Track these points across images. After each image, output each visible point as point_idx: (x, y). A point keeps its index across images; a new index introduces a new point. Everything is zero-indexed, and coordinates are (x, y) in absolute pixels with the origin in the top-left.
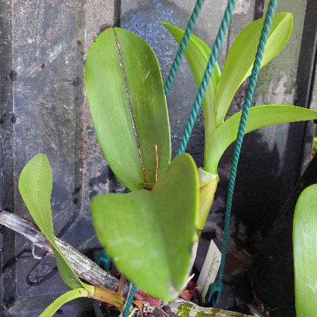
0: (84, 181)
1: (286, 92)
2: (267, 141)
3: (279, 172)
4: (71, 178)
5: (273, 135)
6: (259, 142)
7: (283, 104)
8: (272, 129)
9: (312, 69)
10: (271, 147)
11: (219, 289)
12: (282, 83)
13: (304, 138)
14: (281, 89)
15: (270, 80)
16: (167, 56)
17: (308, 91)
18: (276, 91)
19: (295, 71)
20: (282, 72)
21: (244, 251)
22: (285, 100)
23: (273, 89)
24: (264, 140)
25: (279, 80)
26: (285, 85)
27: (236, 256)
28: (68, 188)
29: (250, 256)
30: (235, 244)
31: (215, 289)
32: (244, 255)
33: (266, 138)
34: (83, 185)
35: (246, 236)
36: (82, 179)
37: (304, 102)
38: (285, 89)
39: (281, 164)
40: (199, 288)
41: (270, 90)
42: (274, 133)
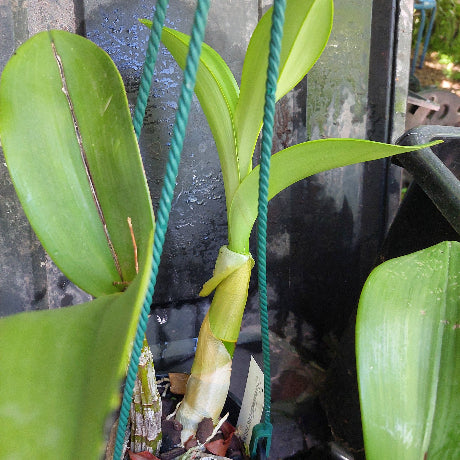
0: (49, 282)
1: (356, 120)
2: (332, 195)
3: (355, 240)
4: (26, 278)
5: (340, 186)
6: (320, 198)
7: (350, 137)
8: (339, 176)
9: (390, 82)
10: (339, 204)
11: (267, 434)
12: (346, 106)
13: (386, 187)
14: (346, 115)
15: (329, 103)
16: (167, 76)
17: (387, 116)
18: (340, 120)
19: (365, 87)
20: (346, 90)
21: (313, 364)
22: (353, 131)
23: (335, 116)
24: (328, 194)
25: (342, 103)
26: (352, 110)
27: (301, 372)
28: (23, 295)
29: (322, 370)
30: (297, 355)
31: (262, 434)
32: (311, 370)
33: (330, 191)
34: (50, 288)
35: (313, 342)
36: (45, 278)
37: (382, 132)
38: (353, 115)
39: (357, 229)
40: (239, 432)
41: (330, 119)
42: (342, 182)
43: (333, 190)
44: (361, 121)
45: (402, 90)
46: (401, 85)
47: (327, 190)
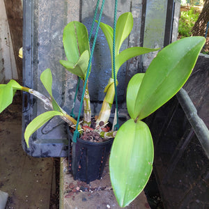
4: (61, 88)
28: (59, 92)
34: (66, 92)
36: (65, 89)
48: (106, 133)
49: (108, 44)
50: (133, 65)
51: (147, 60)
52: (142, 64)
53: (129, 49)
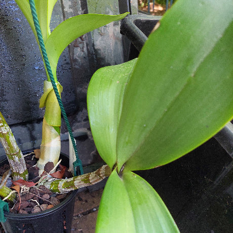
1: (115, 24)
5: (112, 58)
8: (111, 53)
19: (117, 7)
20: (108, 9)
22: (115, 30)
31: (77, 165)
40: (70, 170)
42: (113, 55)
43: (109, 59)
44: (118, 25)
45: (135, 8)
46: (134, 5)
47: (106, 60)
48: (62, 183)
49: (26, 17)
50: (79, 49)
51: (100, 38)
52: (93, 45)
53: (67, 22)
